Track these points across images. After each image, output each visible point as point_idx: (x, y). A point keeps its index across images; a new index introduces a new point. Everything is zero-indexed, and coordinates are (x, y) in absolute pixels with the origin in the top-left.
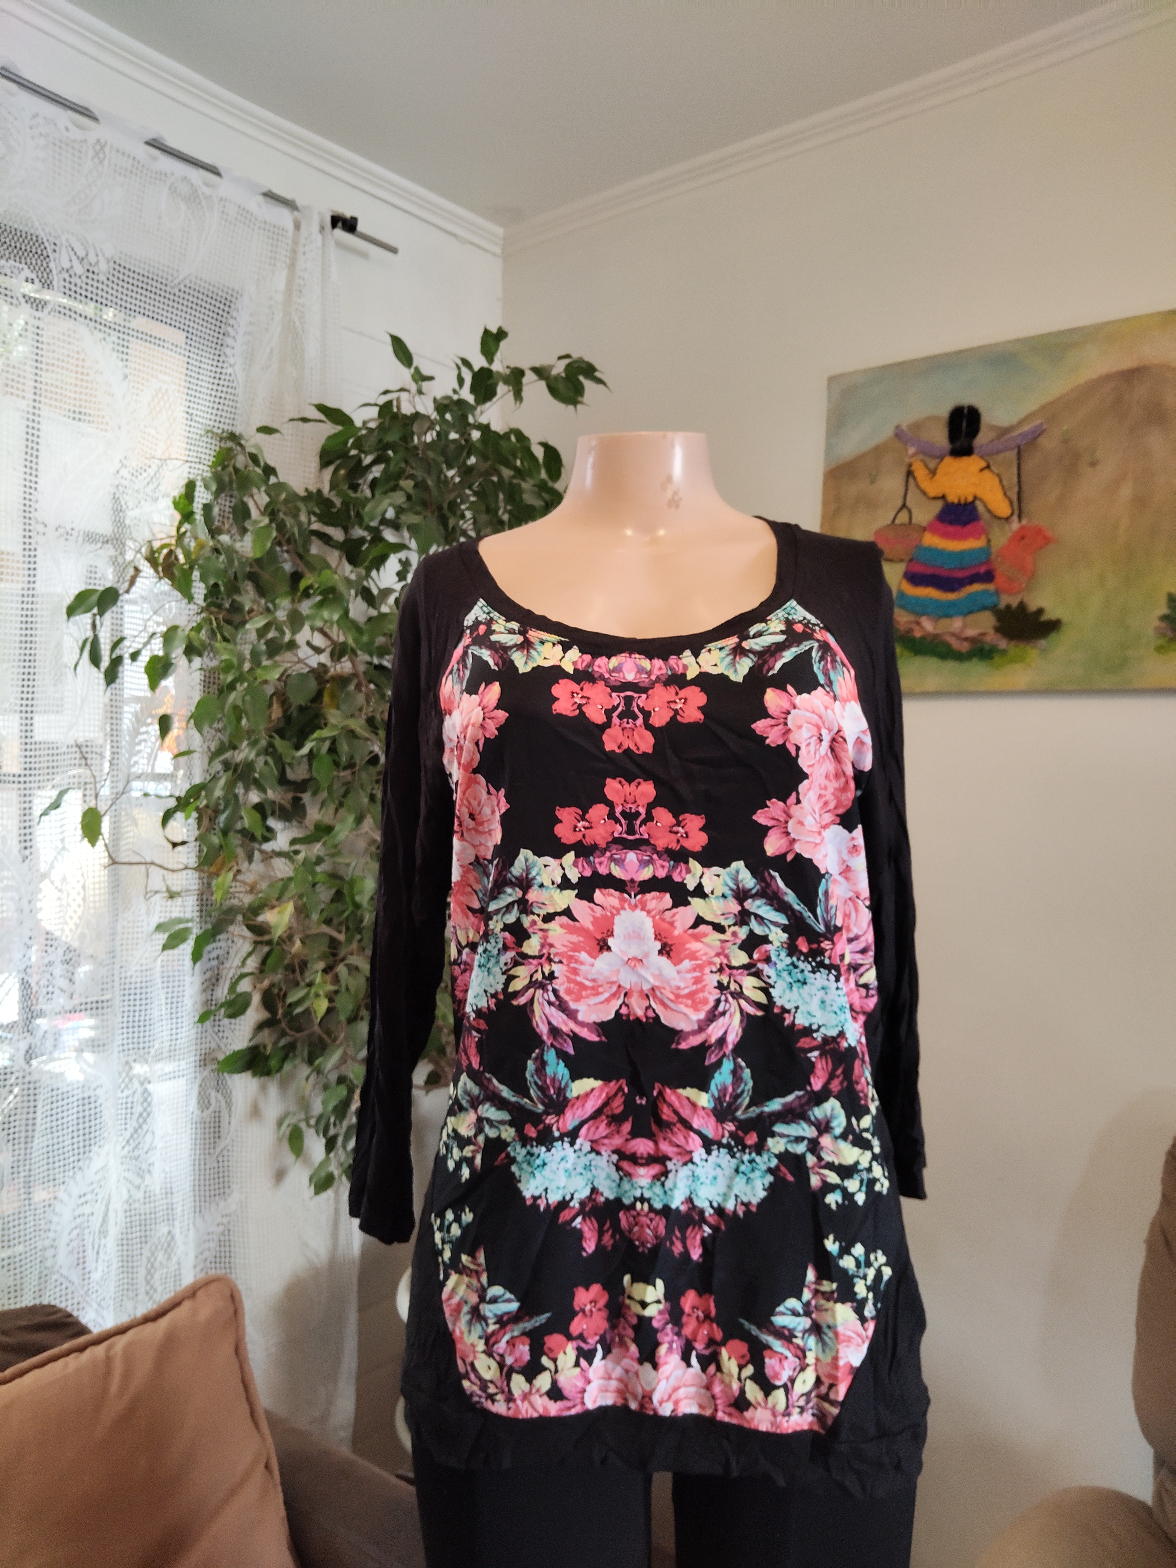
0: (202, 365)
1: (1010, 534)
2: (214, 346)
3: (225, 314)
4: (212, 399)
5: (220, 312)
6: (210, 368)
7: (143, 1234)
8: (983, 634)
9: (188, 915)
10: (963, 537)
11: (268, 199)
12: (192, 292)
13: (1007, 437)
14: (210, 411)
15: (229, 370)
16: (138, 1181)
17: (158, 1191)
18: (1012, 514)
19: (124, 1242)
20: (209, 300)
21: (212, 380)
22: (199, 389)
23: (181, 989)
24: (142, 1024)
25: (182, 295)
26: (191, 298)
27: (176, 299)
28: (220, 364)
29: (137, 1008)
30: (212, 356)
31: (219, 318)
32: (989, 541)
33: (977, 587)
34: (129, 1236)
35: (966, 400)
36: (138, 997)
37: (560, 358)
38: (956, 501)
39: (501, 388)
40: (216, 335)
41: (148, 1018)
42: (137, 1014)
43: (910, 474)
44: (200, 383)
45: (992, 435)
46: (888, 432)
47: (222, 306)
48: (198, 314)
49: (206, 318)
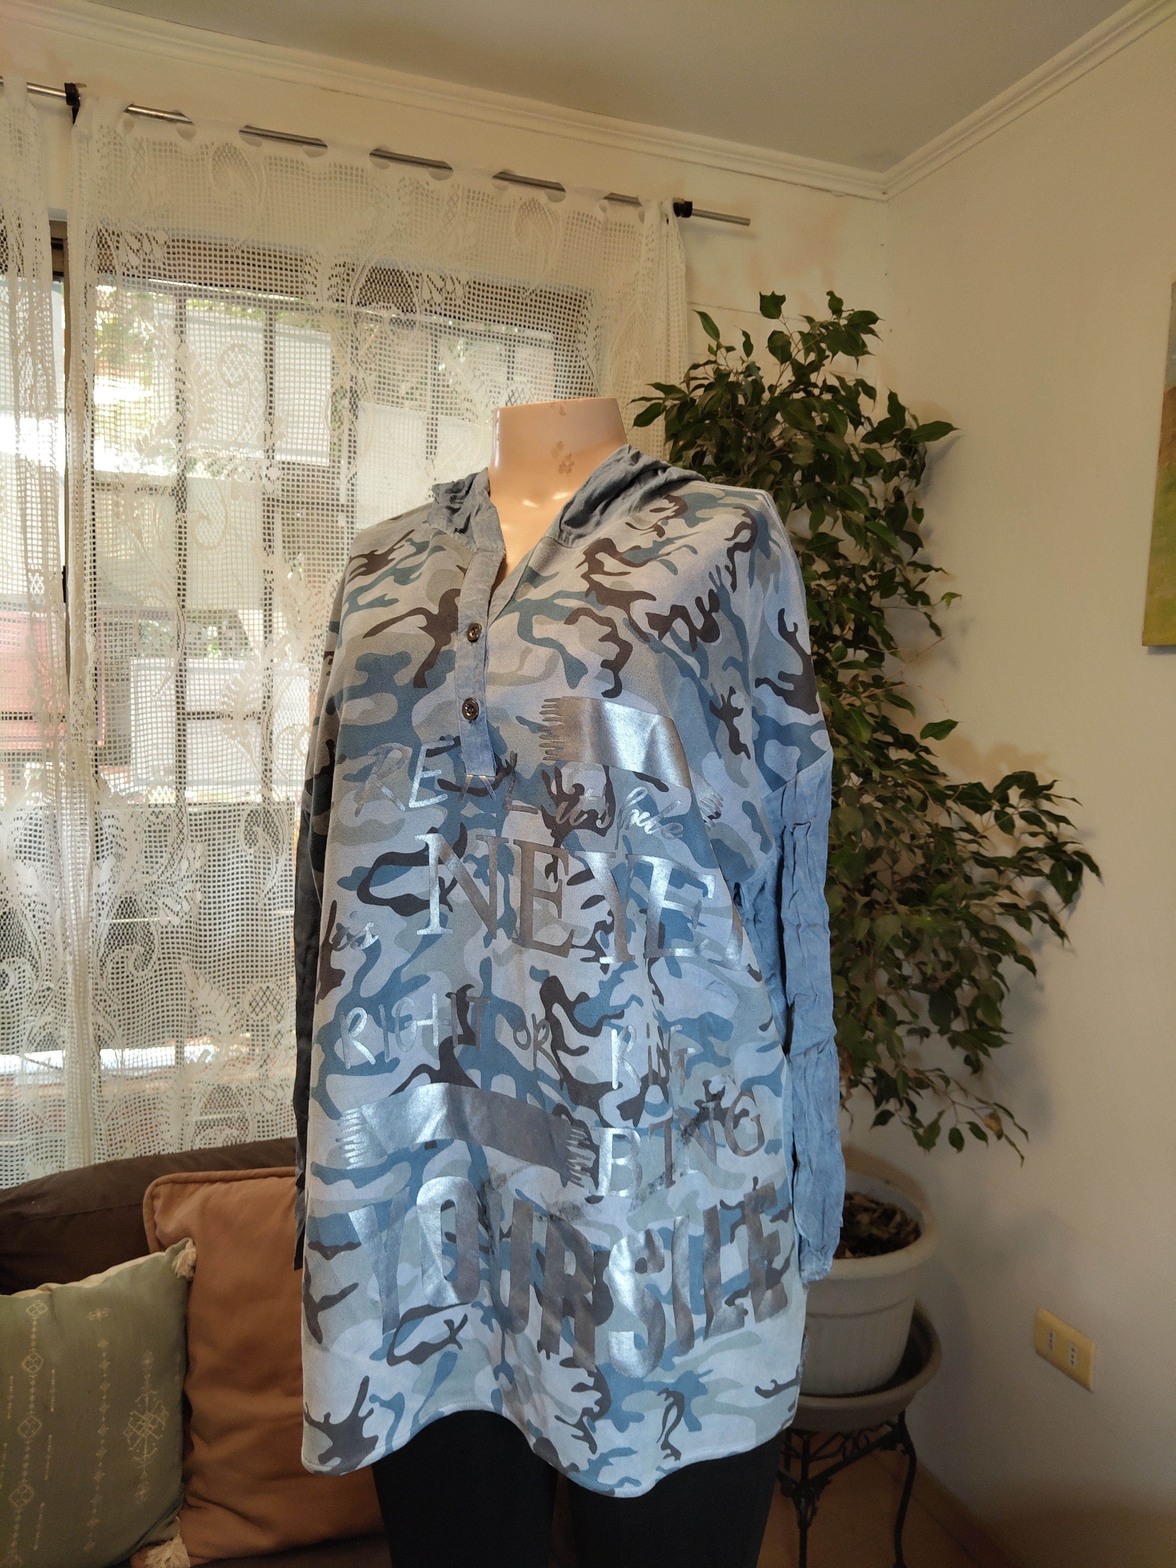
0: (557, 362)
2: (567, 343)
3: (576, 314)
6: (564, 363)
11: (612, 201)
12: (543, 299)
15: (582, 364)
20: (559, 304)
21: (567, 374)
25: (533, 303)
26: (542, 305)
27: (528, 308)
28: (573, 359)
30: (565, 353)
31: (570, 318)
40: (568, 333)
47: (572, 307)
48: (549, 318)
49: (557, 320)
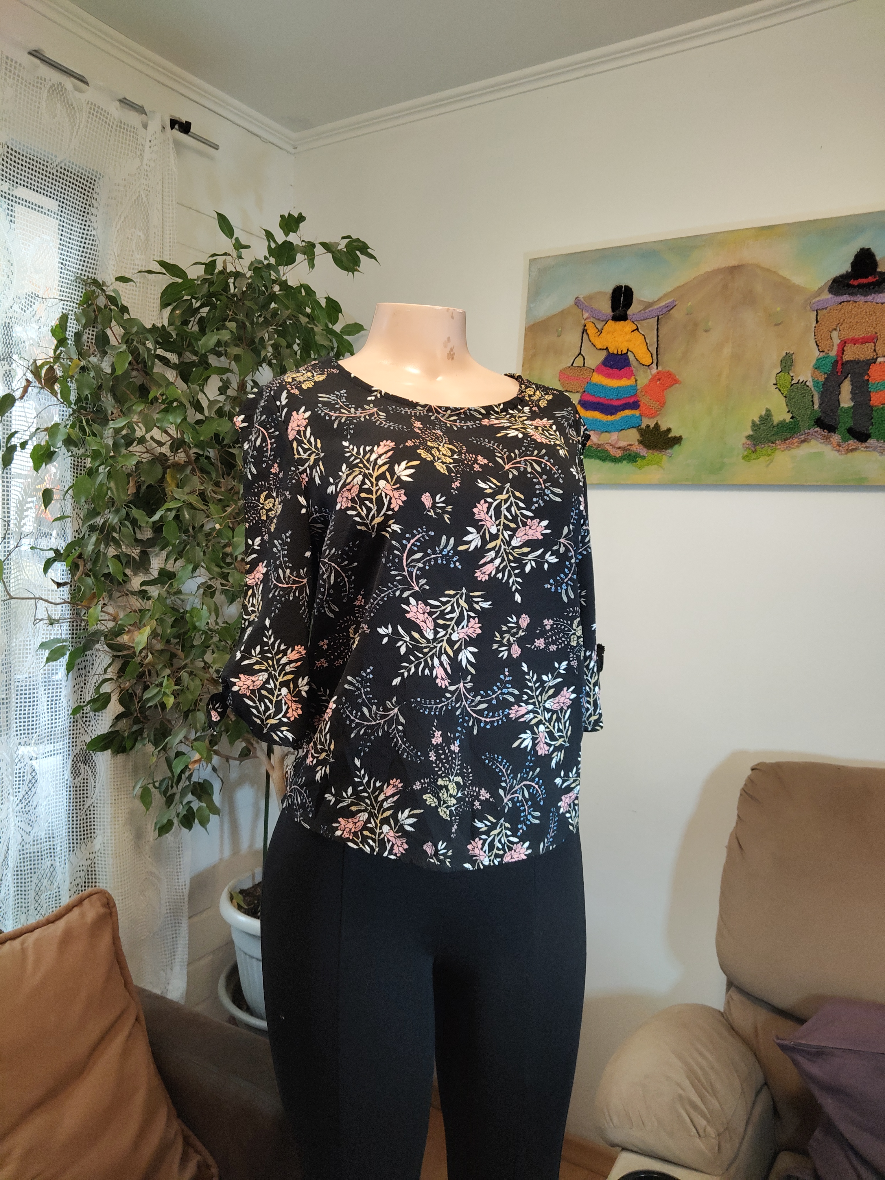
0: (73, 228)
1: (650, 377)
2: (82, 214)
3: (91, 190)
4: (80, 253)
5: (87, 189)
6: (79, 230)
7: (32, 866)
8: (631, 445)
9: (64, 637)
10: (620, 377)
11: (123, 105)
12: (66, 172)
13: (651, 308)
14: (78, 262)
15: (92, 233)
16: (29, 829)
17: (43, 836)
18: (652, 363)
19: (18, 873)
20: (79, 179)
21: (80, 239)
22: (70, 246)
23: (58, 690)
24: (30, 715)
25: (58, 174)
26: (65, 177)
27: (54, 177)
28: (86, 228)
29: (27, 704)
30: (80, 222)
31: (86, 193)
32: (636, 381)
33: (628, 412)
34: (23, 869)
35: (624, 282)
36: (27, 696)
37: (343, 238)
38: (615, 352)
39: (300, 257)
40: (84, 205)
41: (35, 711)
42: (27, 709)
43: (584, 331)
44: (71, 241)
45: (641, 307)
46: (571, 301)
47: (88, 184)
48: (70, 190)
49: (76, 192)
